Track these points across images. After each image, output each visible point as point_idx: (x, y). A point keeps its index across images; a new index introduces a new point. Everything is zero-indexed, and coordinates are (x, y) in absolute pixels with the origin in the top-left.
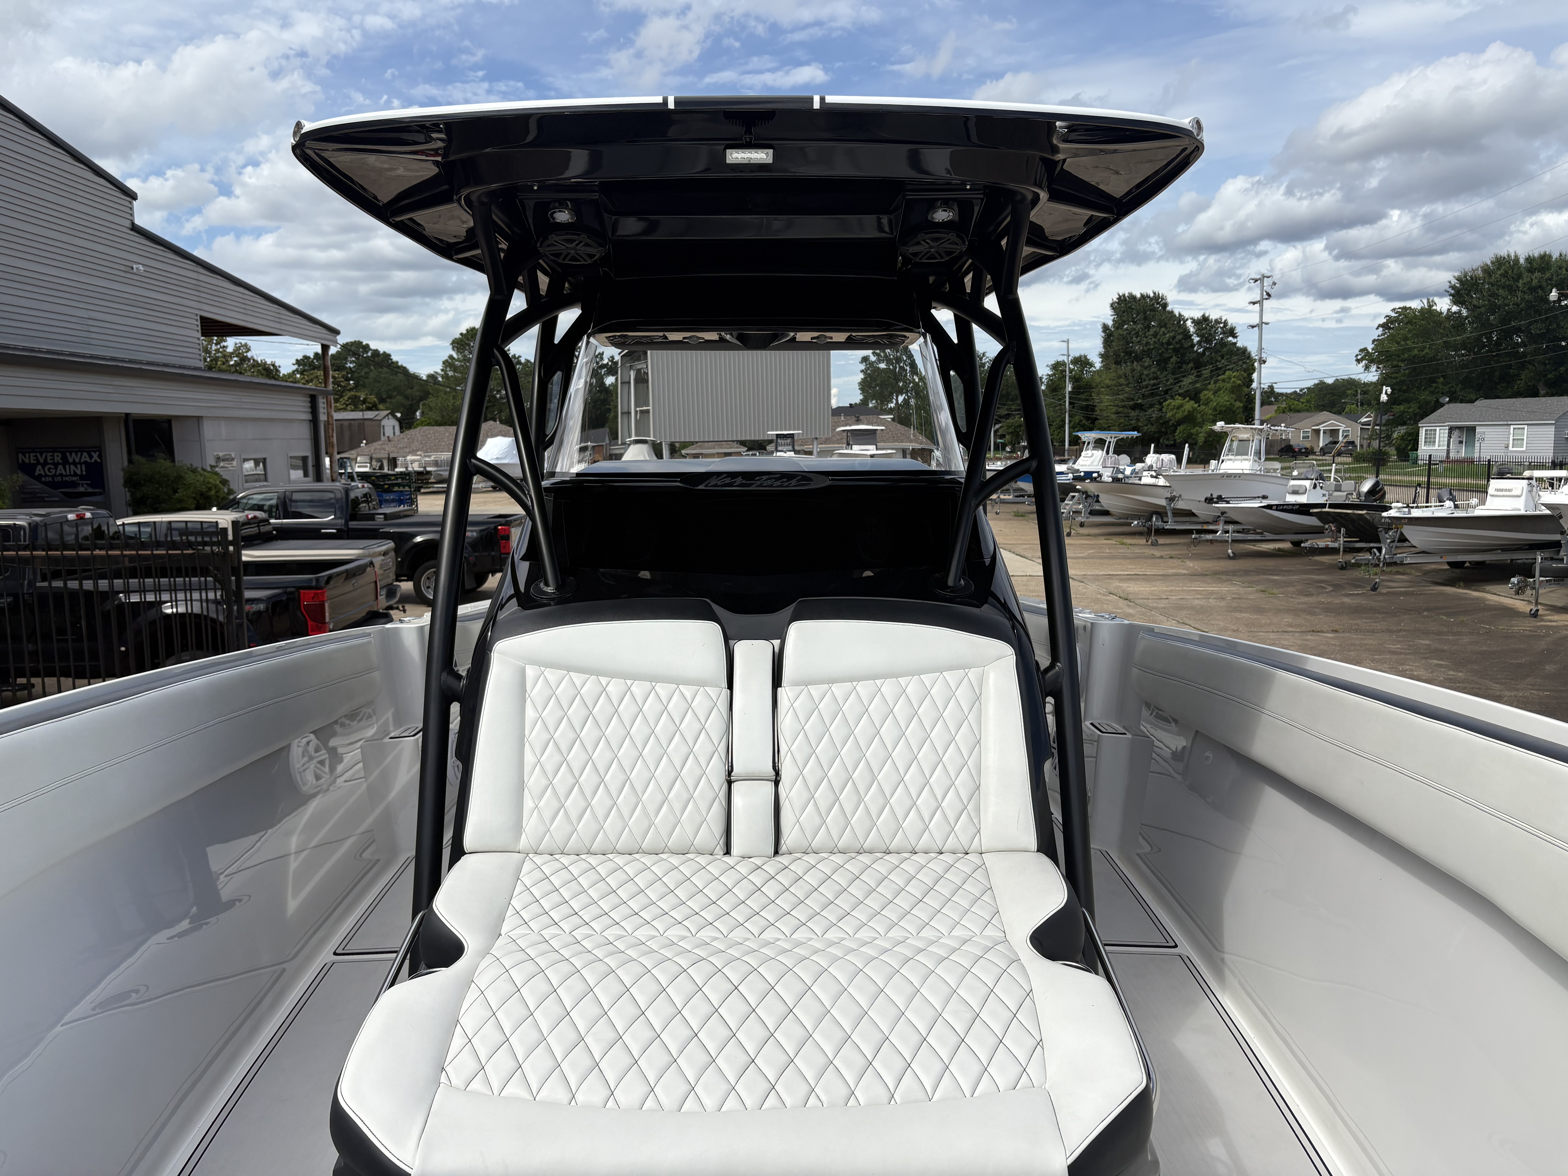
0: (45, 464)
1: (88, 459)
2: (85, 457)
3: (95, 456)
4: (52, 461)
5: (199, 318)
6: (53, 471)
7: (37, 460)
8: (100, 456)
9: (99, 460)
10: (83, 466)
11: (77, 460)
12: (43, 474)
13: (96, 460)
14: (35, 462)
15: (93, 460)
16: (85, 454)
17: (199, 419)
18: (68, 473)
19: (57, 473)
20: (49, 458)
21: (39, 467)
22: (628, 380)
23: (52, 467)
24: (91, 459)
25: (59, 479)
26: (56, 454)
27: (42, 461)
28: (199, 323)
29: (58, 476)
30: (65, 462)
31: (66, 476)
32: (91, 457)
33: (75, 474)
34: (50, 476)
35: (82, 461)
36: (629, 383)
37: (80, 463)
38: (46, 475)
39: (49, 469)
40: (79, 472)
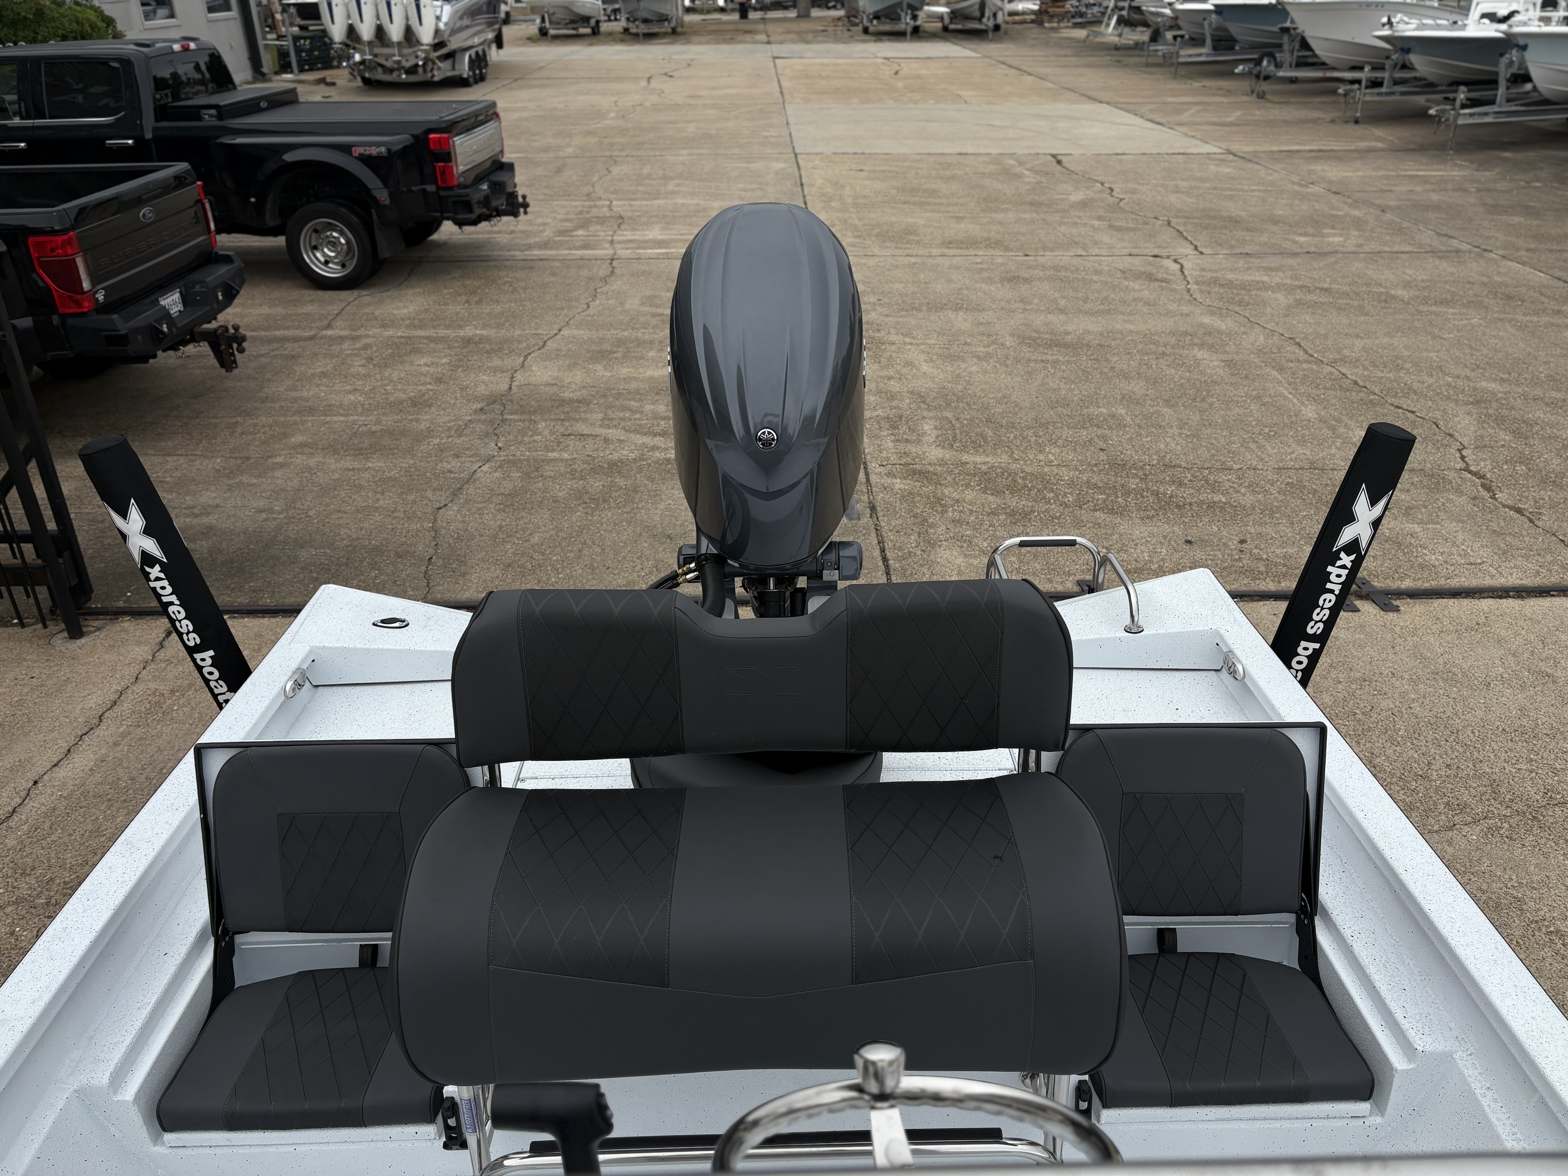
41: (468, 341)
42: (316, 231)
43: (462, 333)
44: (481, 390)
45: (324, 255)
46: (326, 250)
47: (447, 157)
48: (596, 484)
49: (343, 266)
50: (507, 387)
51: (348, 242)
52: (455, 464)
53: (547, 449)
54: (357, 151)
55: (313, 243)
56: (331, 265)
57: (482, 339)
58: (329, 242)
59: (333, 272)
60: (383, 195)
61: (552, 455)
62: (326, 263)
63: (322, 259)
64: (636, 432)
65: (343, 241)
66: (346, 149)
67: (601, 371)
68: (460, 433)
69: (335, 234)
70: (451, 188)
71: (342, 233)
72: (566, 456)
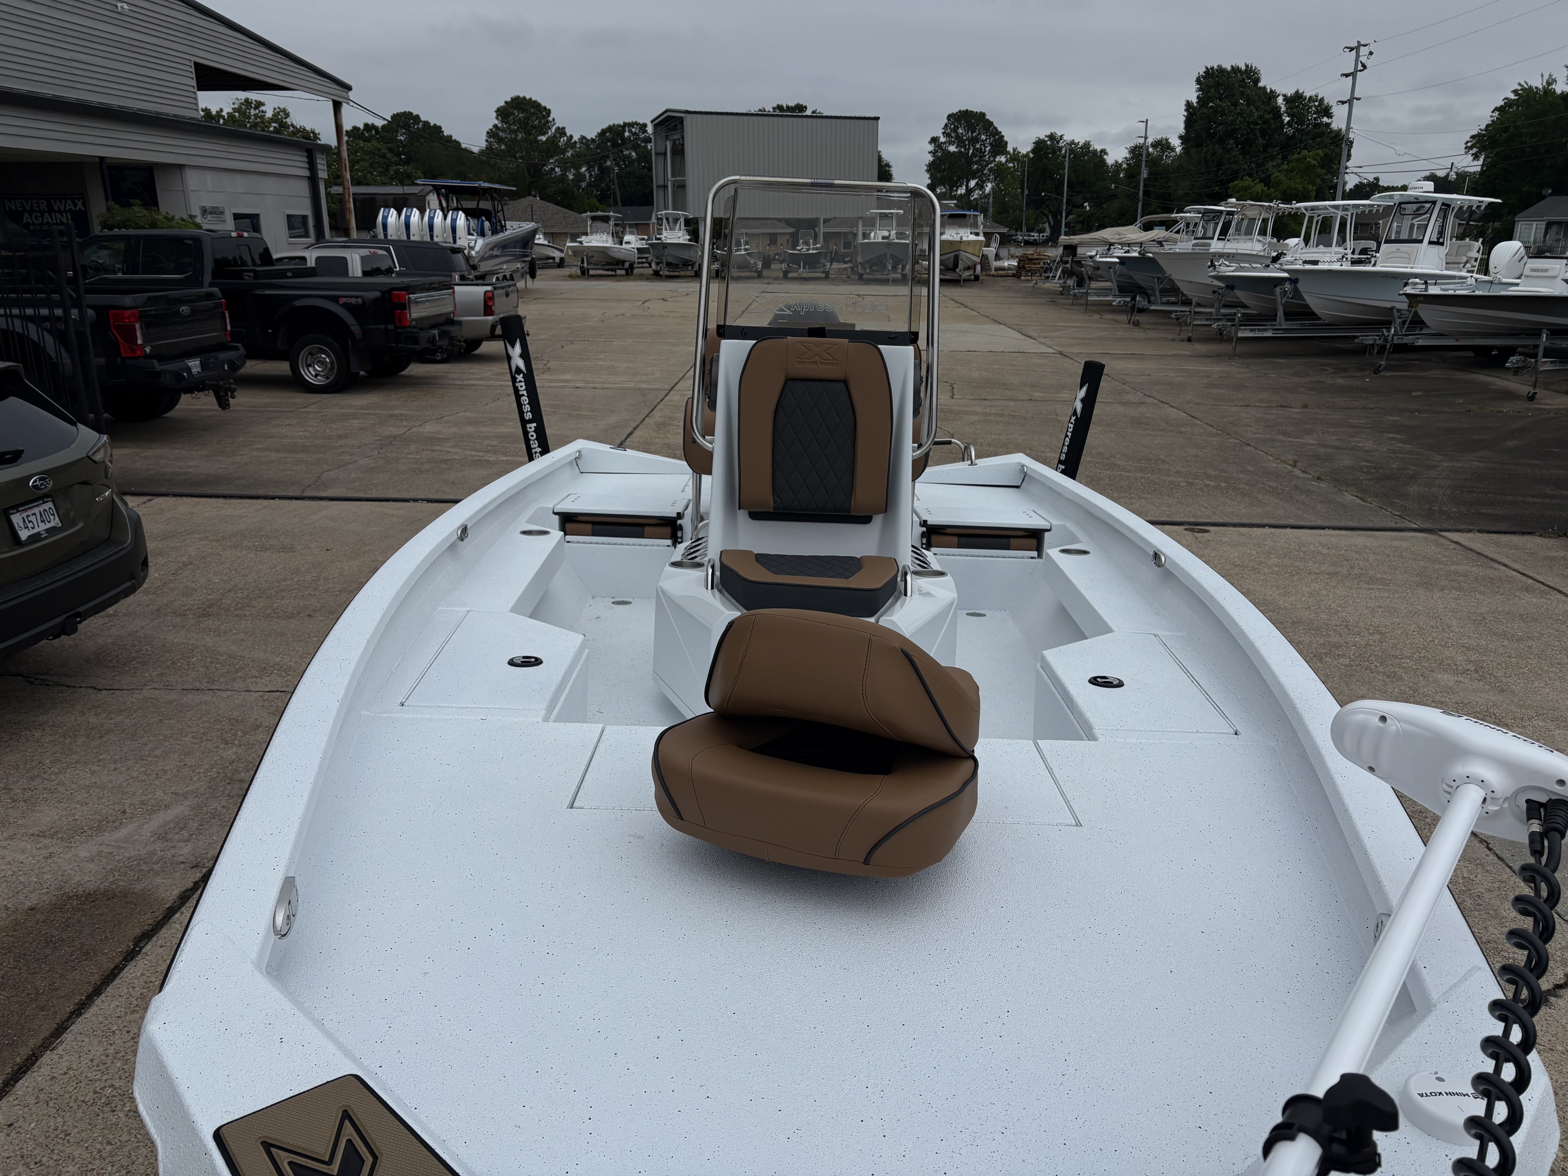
0: (31, 212)
1: (72, 207)
2: (70, 205)
3: (79, 204)
4: (37, 209)
5: (192, 65)
6: (40, 219)
7: (23, 206)
8: (84, 204)
9: (83, 209)
10: (69, 214)
11: (62, 209)
12: (31, 222)
13: (80, 209)
14: (21, 209)
15: (77, 209)
16: (69, 202)
17: (181, 167)
18: (55, 222)
19: (44, 222)
20: (35, 205)
21: (26, 215)
22: (663, 151)
23: (39, 215)
24: (75, 207)
25: (46, 227)
26: (41, 201)
27: (28, 208)
28: (193, 70)
29: (45, 224)
30: (51, 210)
31: (54, 224)
32: (75, 205)
33: (62, 223)
34: (38, 224)
35: (67, 209)
36: (665, 154)
37: (65, 211)
38: (33, 224)
39: (36, 217)
40: (65, 221)
41: (393, 415)
42: (311, 354)
43: (391, 412)
44: (387, 433)
45: (315, 370)
46: (316, 367)
47: (403, 306)
48: (427, 466)
49: (327, 378)
50: (403, 432)
51: (332, 362)
52: (348, 457)
53: (409, 454)
54: (342, 301)
55: (309, 362)
56: (319, 377)
57: (402, 415)
58: (319, 362)
59: (319, 381)
60: (356, 329)
61: (409, 456)
62: (316, 375)
63: (313, 373)
64: (471, 450)
65: (328, 360)
66: (335, 299)
67: (470, 429)
68: (359, 447)
69: (323, 356)
70: (405, 327)
71: (328, 356)
72: (418, 457)
